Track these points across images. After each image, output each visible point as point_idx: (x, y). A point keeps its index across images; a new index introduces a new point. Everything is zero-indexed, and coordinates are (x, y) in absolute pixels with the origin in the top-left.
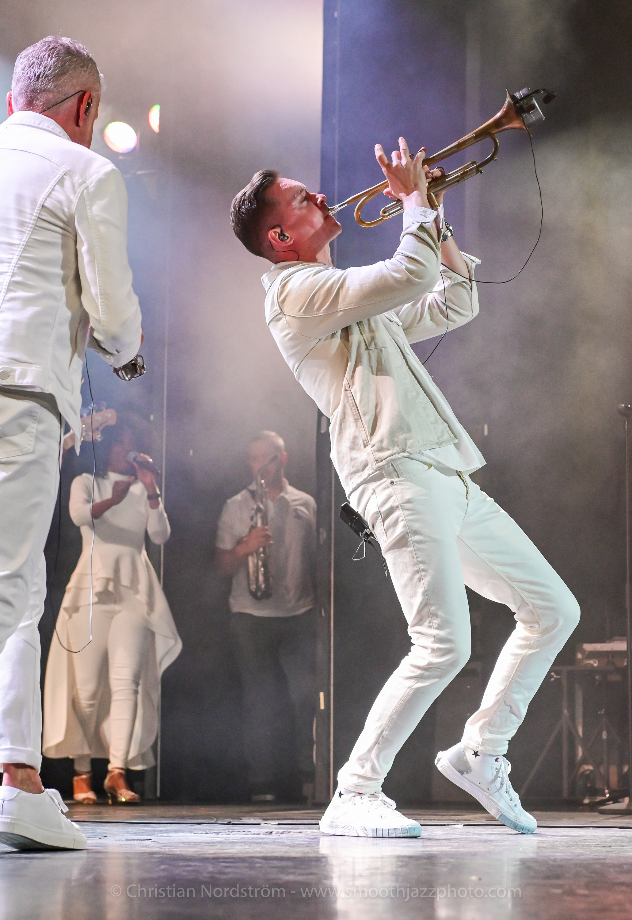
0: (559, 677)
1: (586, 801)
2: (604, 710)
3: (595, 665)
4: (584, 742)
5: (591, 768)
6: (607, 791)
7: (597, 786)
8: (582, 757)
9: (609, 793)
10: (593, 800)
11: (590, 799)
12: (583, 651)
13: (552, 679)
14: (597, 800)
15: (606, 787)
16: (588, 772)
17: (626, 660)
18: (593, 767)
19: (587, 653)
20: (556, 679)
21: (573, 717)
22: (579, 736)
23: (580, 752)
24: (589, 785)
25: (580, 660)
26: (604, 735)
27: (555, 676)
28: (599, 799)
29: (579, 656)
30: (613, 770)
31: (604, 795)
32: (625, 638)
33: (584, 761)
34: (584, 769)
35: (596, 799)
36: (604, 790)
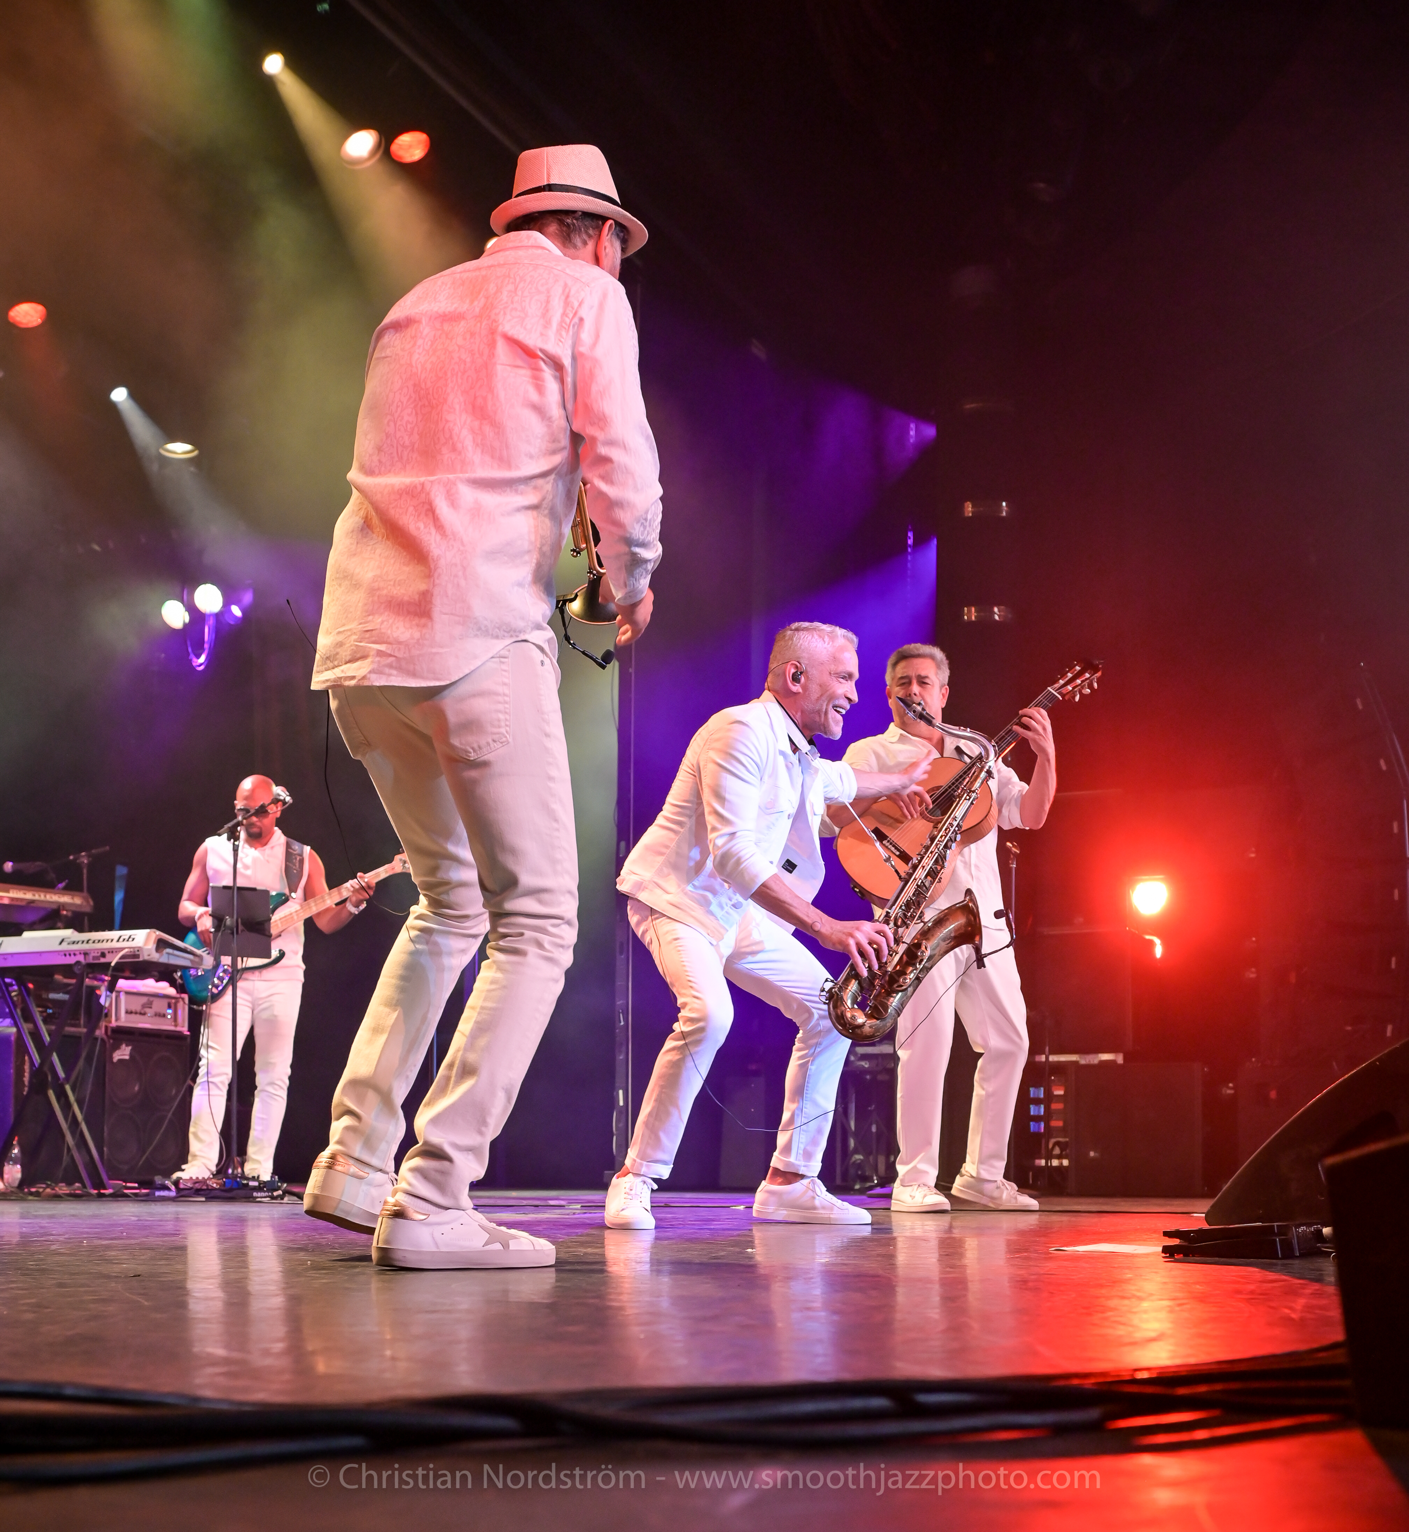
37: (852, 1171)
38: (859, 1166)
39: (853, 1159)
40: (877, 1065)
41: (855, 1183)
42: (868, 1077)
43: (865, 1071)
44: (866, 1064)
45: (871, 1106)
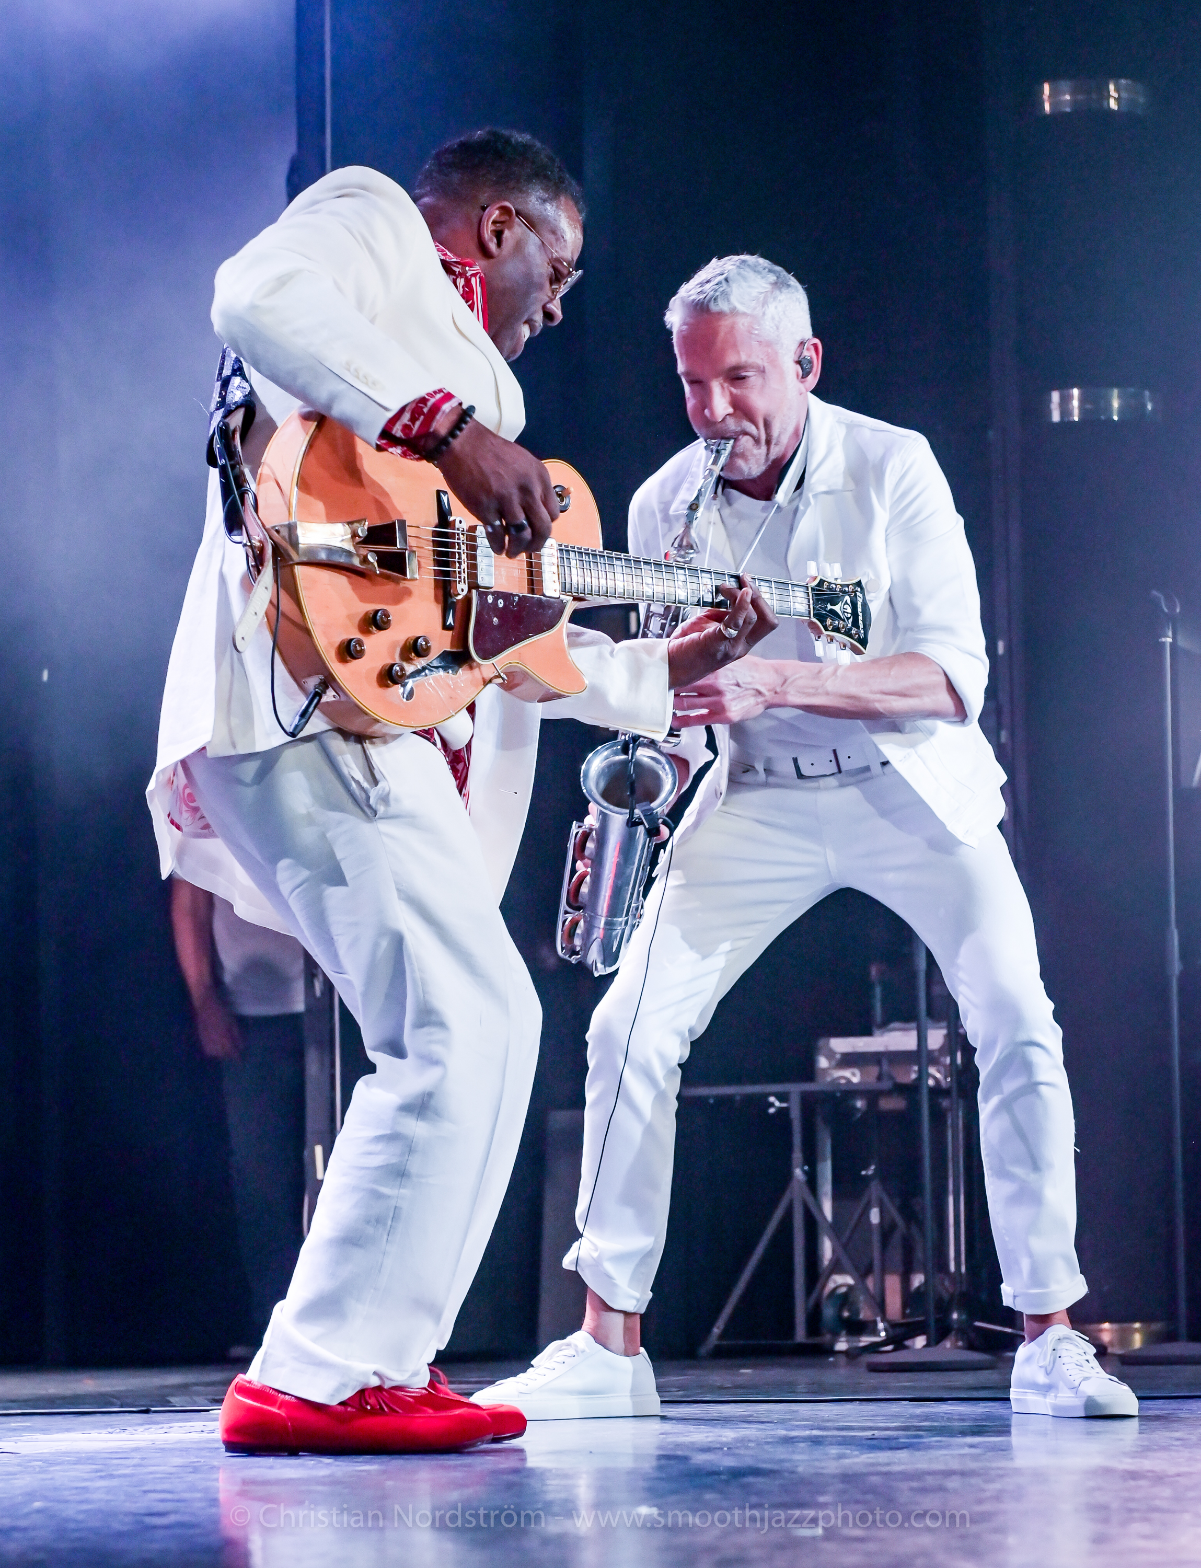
0: (784, 1105)
1: (841, 1346)
2: (873, 1167)
3: (855, 1080)
4: (836, 1229)
5: (850, 1280)
6: (881, 1325)
7: (862, 1316)
8: (831, 1261)
9: (886, 1330)
10: (855, 1344)
11: (847, 1341)
12: (830, 1054)
13: (772, 1110)
14: (862, 1344)
15: (879, 1319)
16: (843, 1290)
17: (916, 1068)
18: (854, 1279)
19: (838, 1056)
20: (780, 1110)
21: (812, 1182)
22: (825, 1218)
23: (827, 1248)
24: (846, 1314)
25: (825, 1071)
26: (875, 1216)
27: (777, 1104)
28: (865, 1340)
29: (823, 1062)
30: (893, 1284)
31: (875, 1332)
32: (914, 1025)
33: (837, 1267)
34: (835, 1282)
35: (860, 1341)
36: (875, 1323)
37: (829, 1312)
38: (845, 1299)
39: (831, 1285)
40: (880, 1078)
41: (836, 1335)
42: (859, 1104)
43: (851, 1092)
44: (853, 1076)
45: (866, 1168)
